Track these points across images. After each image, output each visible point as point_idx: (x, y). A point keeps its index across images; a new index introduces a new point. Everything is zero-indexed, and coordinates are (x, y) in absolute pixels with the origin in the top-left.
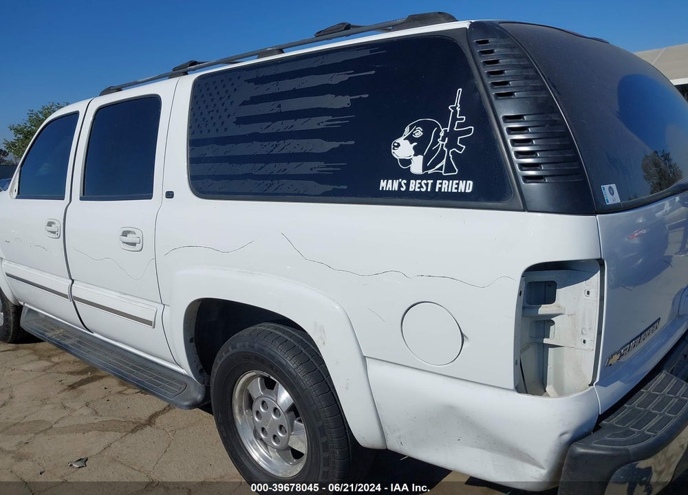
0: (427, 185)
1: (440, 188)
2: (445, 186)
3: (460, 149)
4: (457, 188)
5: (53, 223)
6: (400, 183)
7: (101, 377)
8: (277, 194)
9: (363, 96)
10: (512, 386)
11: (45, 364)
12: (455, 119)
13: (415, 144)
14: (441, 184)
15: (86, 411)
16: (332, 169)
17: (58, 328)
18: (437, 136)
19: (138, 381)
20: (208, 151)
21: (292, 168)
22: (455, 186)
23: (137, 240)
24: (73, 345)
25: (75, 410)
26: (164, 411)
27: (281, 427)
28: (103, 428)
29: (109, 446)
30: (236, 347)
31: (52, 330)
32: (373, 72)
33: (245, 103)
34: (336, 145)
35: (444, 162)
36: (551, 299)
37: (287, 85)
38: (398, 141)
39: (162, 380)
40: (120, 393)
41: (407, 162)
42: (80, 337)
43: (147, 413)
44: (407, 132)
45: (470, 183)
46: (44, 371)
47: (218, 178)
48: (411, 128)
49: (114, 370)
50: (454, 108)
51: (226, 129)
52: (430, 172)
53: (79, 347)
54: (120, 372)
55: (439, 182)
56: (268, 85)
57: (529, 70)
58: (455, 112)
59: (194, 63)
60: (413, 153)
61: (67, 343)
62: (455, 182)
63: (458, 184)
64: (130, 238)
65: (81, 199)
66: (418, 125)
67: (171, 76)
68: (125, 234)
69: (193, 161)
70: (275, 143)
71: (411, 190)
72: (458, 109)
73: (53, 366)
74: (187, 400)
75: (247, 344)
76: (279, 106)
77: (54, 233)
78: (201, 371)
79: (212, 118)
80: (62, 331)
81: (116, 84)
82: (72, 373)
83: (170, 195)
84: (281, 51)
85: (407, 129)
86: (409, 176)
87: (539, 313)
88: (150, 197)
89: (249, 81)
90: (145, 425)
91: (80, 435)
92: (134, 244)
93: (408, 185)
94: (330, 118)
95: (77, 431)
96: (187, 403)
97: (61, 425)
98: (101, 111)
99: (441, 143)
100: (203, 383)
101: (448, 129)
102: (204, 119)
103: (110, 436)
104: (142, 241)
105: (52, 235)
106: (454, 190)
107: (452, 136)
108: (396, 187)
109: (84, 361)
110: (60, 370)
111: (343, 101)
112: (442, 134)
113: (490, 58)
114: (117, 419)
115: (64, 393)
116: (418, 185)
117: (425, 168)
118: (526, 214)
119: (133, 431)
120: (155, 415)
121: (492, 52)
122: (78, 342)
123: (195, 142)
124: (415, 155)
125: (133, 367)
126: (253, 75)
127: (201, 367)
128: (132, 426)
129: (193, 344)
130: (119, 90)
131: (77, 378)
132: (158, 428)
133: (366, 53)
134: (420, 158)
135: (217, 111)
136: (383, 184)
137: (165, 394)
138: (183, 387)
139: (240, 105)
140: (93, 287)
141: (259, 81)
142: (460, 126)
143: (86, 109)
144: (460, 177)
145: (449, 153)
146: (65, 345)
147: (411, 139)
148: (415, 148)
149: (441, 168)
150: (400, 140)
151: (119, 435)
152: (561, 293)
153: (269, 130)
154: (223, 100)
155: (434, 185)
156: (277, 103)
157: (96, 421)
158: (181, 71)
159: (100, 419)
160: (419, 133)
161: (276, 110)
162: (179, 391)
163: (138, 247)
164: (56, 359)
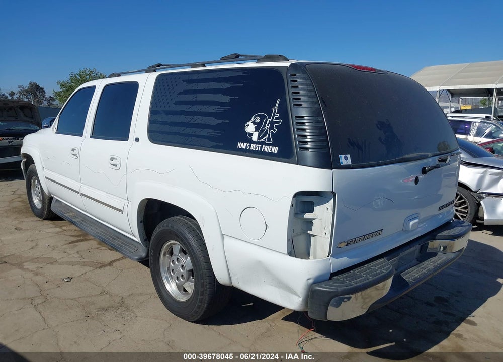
0: (258, 147)
1: (264, 150)
2: (267, 149)
3: (275, 130)
4: (271, 150)
5: (75, 150)
6: (247, 145)
7: (88, 240)
8: (190, 145)
9: (236, 97)
10: (286, 253)
11: (58, 230)
12: (274, 115)
13: (256, 125)
14: (264, 147)
15: (76, 255)
16: (216, 134)
17: (72, 212)
18: (266, 123)
19: (112, 244)
20: (159, 118)
21: (199, 131)
22: (270, 149)
23: (117, 164)
24: (79, 222)
25: (70, 255)
26: (119, 260)
27: (182, 275)
28: (84, 264)
29: (85, 273)
30: (164, 226)
31: (68, 212)
32: (242, 85)
33: (180, 93)
34: (220, 121)
35: (267, 137)
36: (311, 211)
37: (201, 86)
38: (248, 123)
39: (125, 245)
40: (97, 248)
41: (251, 134)
42: (84, 218)
43: (110, 260)
44: (253, 119)
45: (277, 148)
46: (57, 233)
47: (163, 133)
48: (255, 117)
49: (100, 237)
50: (275, 109)
51: (169, 106)
52: (260, 141)
53: (82, 224)
54: (103, 239)
55: (264, 146)
56: (193, 85)
57: (312, 93)
58: (275, 111)
59: (159, 65)
60: (254, 130)
61: (75, 221)
62: (271, 147)
63: (271, 148)
64: (114, 162)
65: (91, 137)
66: (258, 116)
67: (147, 71)
68: (112, 159)
69: (151, 122)
70: (192, 117)
71: (251, 149)
72: (276, 110)
73: (63, 231)
74: (136, 256)
75: (170, 225)
76: (196, 97)
77: (75, 155)
78: (146, 240)
79: (163, 99)
80: (74, 213)
81: (118, 72)
82: (72, 236)
83: (137, 140)
84: (204, 66)
85: (253, 117)
86: (251, 142)
87: (305, 217)
88: (127, 140)
89: (184, 81)
90: (107, 265)
91: (71, 266)
92: (116, 166)
93: (250, 146)
94: (220, 107)
95: (70, 265)
96: (137, 258)
97: (61, 261)
98: (107, 87)
99: (267, 126)
100: (146, 247)
101: (271, 120)
102: (159, 99)
103: (87, 269)
104: (120, 164)
105: (74, 157)
106: (270, 151)
107: (272, 123)
108: (245, 147)
109: (82, 230)
110: (66, 234)
111: (226, 99)
112: (268, 122)
113: (295, 84)
114: (92, 261)
115: (67, 245)
116: (254, 147)
117: (259, 138)
118: (298, 166)
119: (100, 268)
120: (114, 261)
121: (296, 81)
122: (82, 220)
123: (153, 112)
124: (255, 131)
125: (110, 237)
126: (186, 77)
127: (146, 238)
128: (100, 265)
129: (142, 224)
130: (119, 76)
131: (75, 239)
132: (114, 267)
133: (241, 74)
134: (257, 133)
135: (166, 96)
136: (239, 144)
137: (125, 252)
138: (136, 249)
139: (179, 94)
140: (92, 188)
141: (190, 82)
142: (276, 119)
143: (100, 85)
144: (272, 145)
145: (269, 132)
146: (74, 221)
147: (254, 123)
148: (255, 127)
149: (265, 140)
150: (250, 123)
151: (91, 268)
152: (316, 208)
153: (190, 110)
154: (170, 90)
155: (261, 147)
156: (196, 95)
157: (81, 261)
158: (152, 69)
159: (83, 260)
160: (258, 120)
161: (195, 99)
162: (133, 251)
163: (118, 167)
164: (65, 228)
